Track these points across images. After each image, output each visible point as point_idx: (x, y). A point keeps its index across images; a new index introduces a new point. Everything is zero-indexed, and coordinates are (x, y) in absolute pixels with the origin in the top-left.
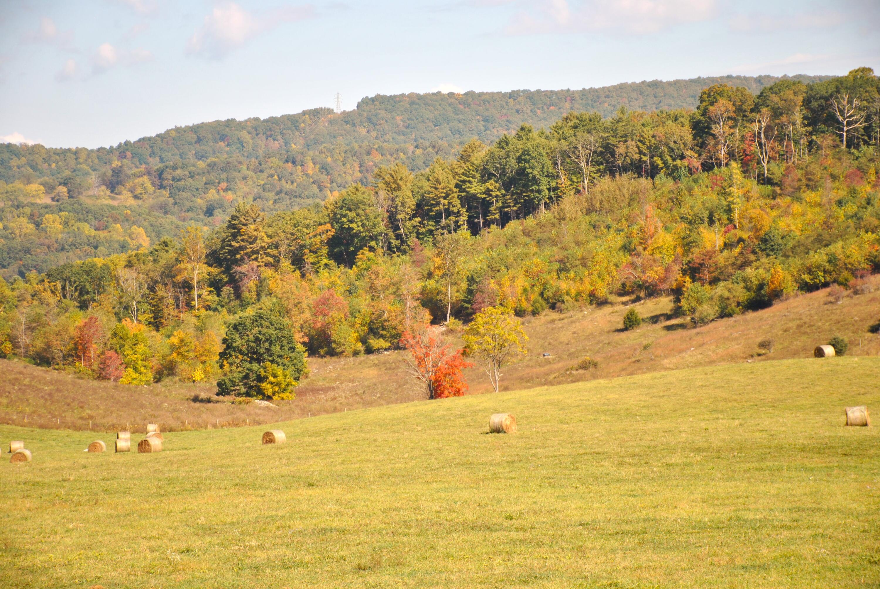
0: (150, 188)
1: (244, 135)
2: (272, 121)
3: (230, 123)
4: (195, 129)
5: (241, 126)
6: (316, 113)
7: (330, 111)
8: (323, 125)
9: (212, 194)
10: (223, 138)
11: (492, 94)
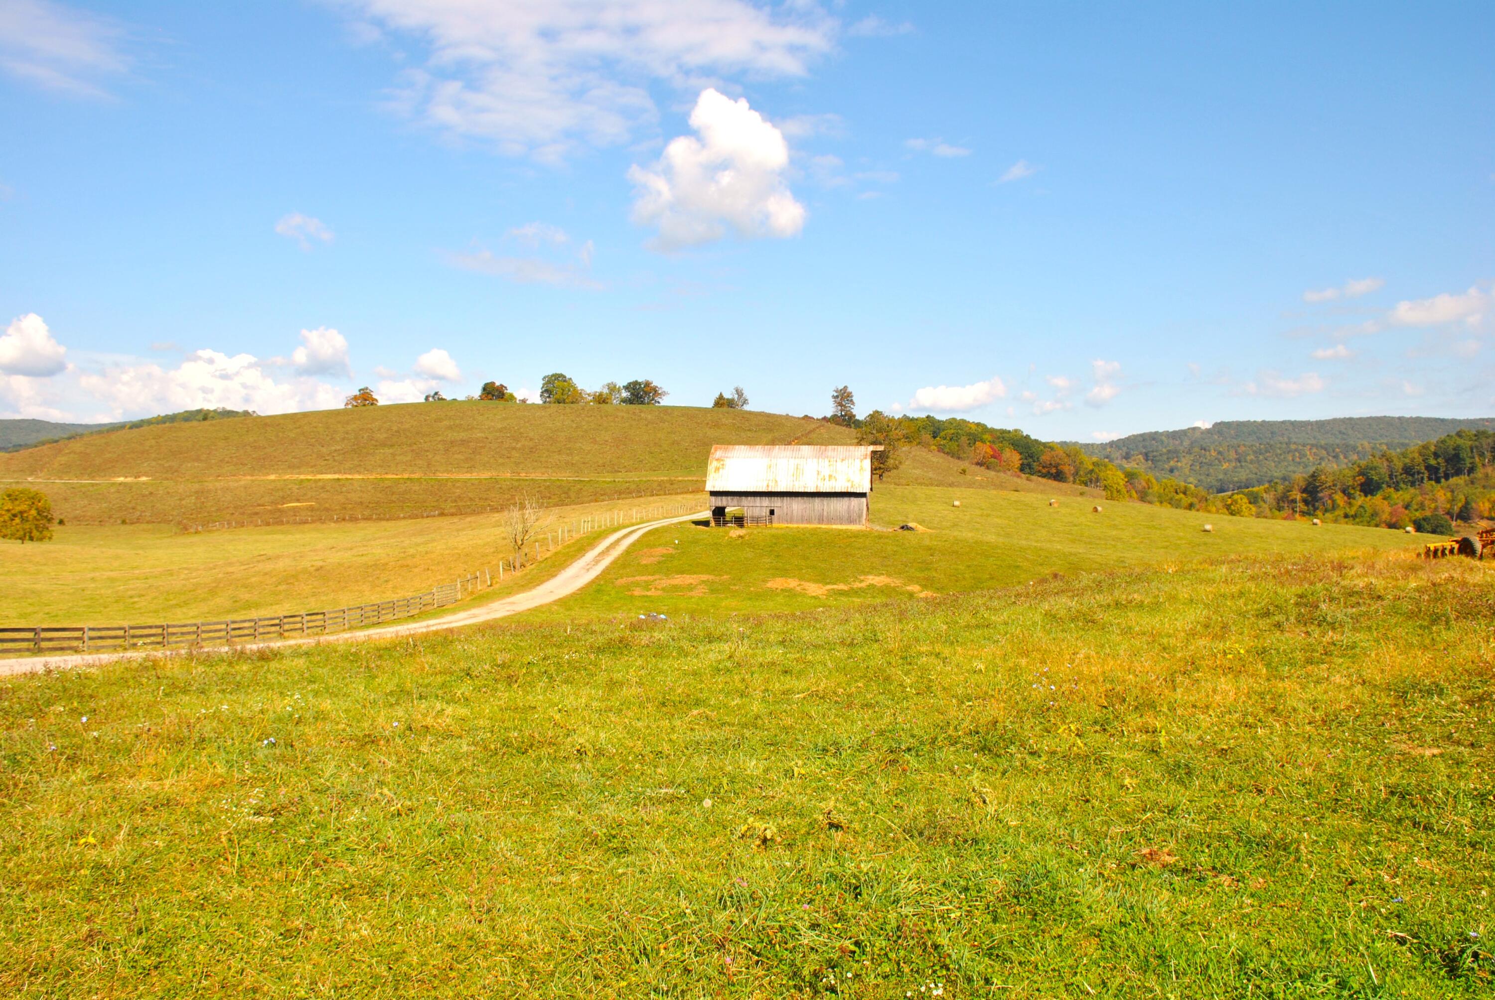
0: (1143, 461)
1: (1163, 438)
2: (1175, 432)
3: (1156, 433)
4: (1141, 435)
5: (1162, 434)
6: (1194, 429)
7: (1199, 428)
8: (1197, 434)
9: (1172, 463)
10: (1154, 439)
11: (1274, 422)
